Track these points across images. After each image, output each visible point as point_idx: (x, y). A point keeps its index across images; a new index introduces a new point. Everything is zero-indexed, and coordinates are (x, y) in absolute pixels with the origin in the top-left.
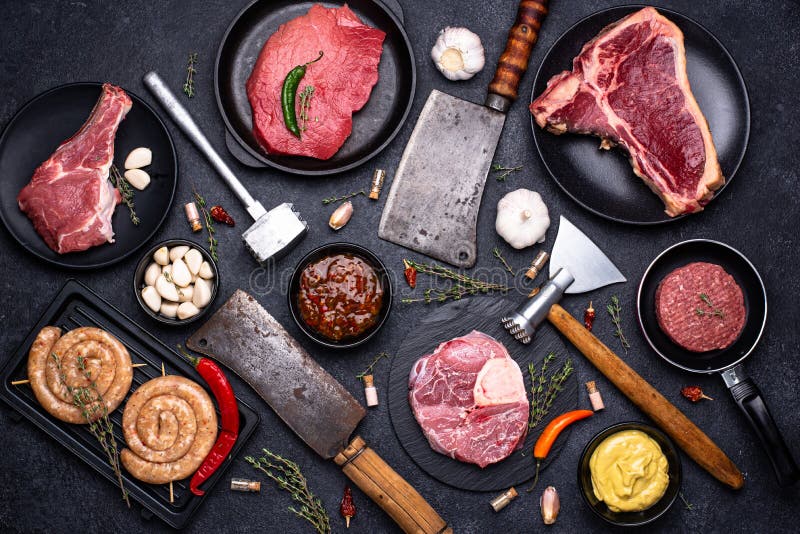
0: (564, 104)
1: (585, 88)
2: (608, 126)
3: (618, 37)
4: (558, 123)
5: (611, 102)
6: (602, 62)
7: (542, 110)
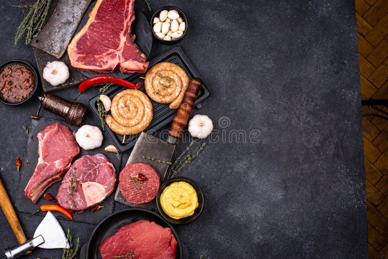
0: (135, 62)
1: (122, 60)
2: (127, 39)
3: (92, 65)
4: (143, 58)
5: (118, 46)
6: (107, 62)
7: (144, 68)
